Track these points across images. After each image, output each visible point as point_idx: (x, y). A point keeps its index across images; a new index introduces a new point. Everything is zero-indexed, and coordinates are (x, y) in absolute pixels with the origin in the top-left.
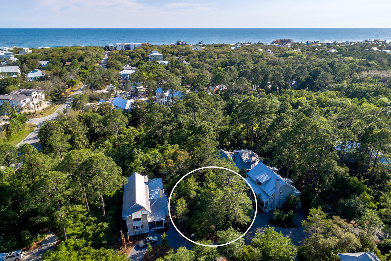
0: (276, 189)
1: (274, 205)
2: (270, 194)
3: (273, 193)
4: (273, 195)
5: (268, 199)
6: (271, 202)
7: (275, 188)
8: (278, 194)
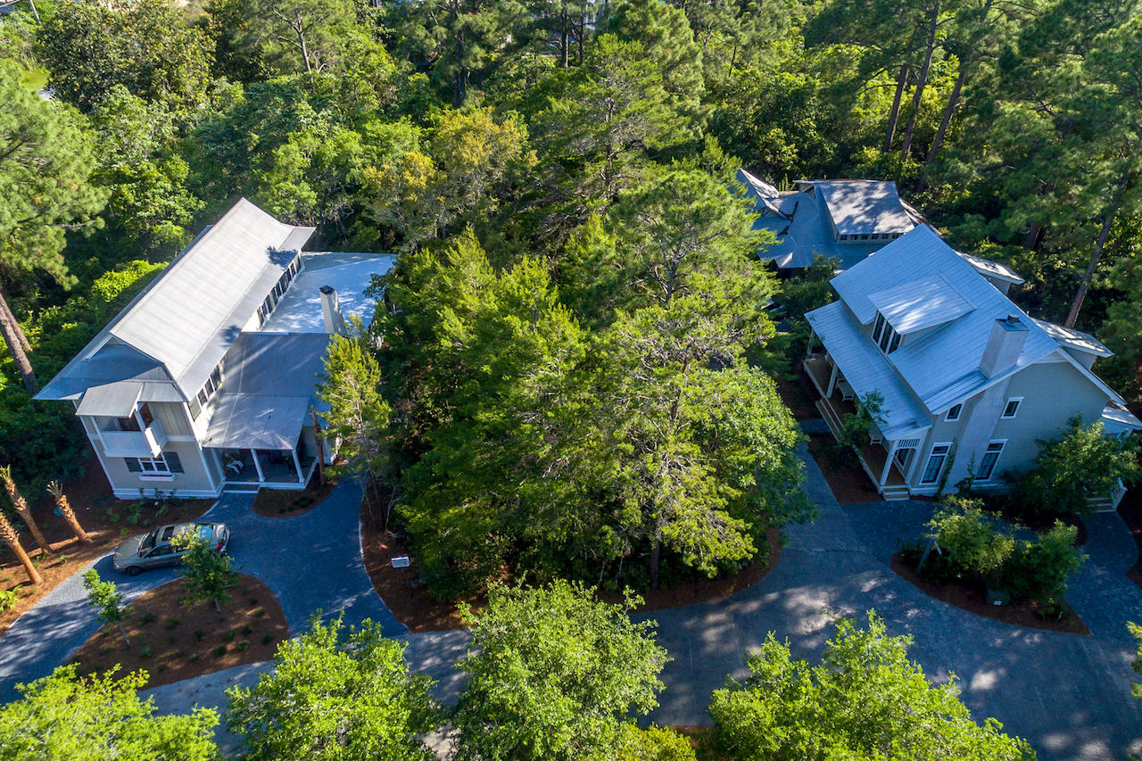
0: (986, 379)
1: (947, 472)
2: (938, 405)
3: (962, 401)
4: (953, 412)
5: (919, 434)
6: (937, 449)
7: (982, 375)
8: (990, 410)
